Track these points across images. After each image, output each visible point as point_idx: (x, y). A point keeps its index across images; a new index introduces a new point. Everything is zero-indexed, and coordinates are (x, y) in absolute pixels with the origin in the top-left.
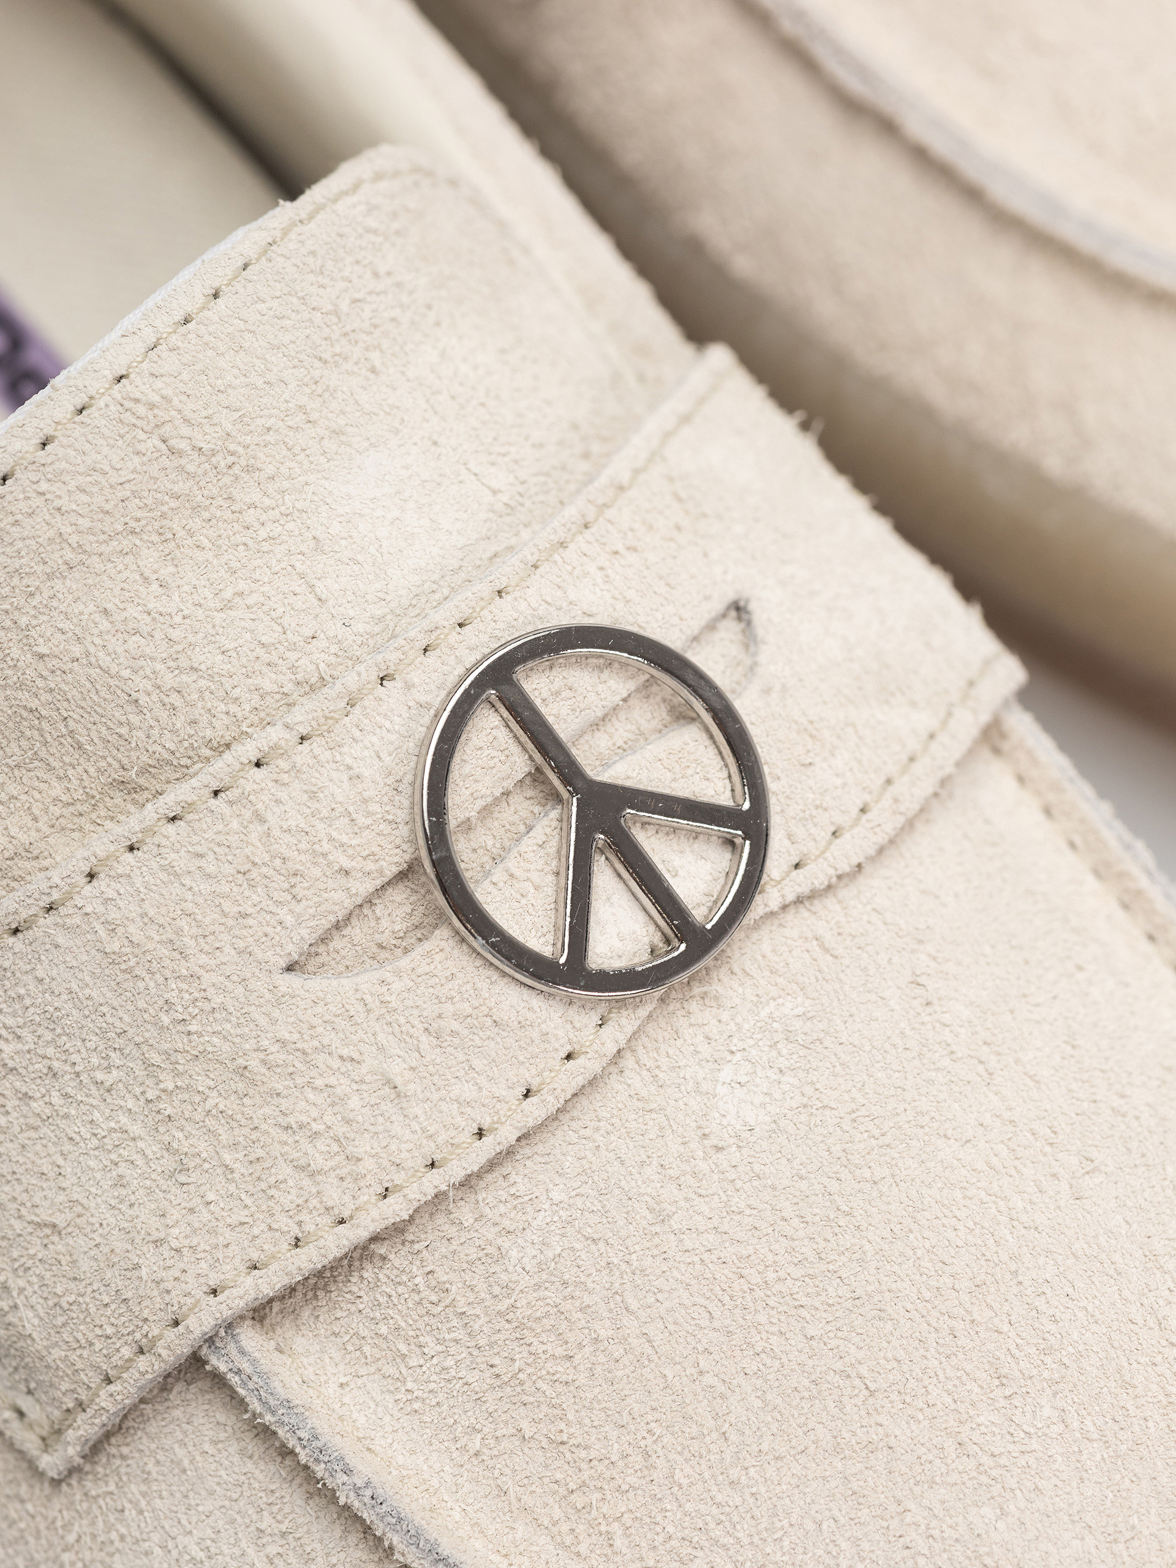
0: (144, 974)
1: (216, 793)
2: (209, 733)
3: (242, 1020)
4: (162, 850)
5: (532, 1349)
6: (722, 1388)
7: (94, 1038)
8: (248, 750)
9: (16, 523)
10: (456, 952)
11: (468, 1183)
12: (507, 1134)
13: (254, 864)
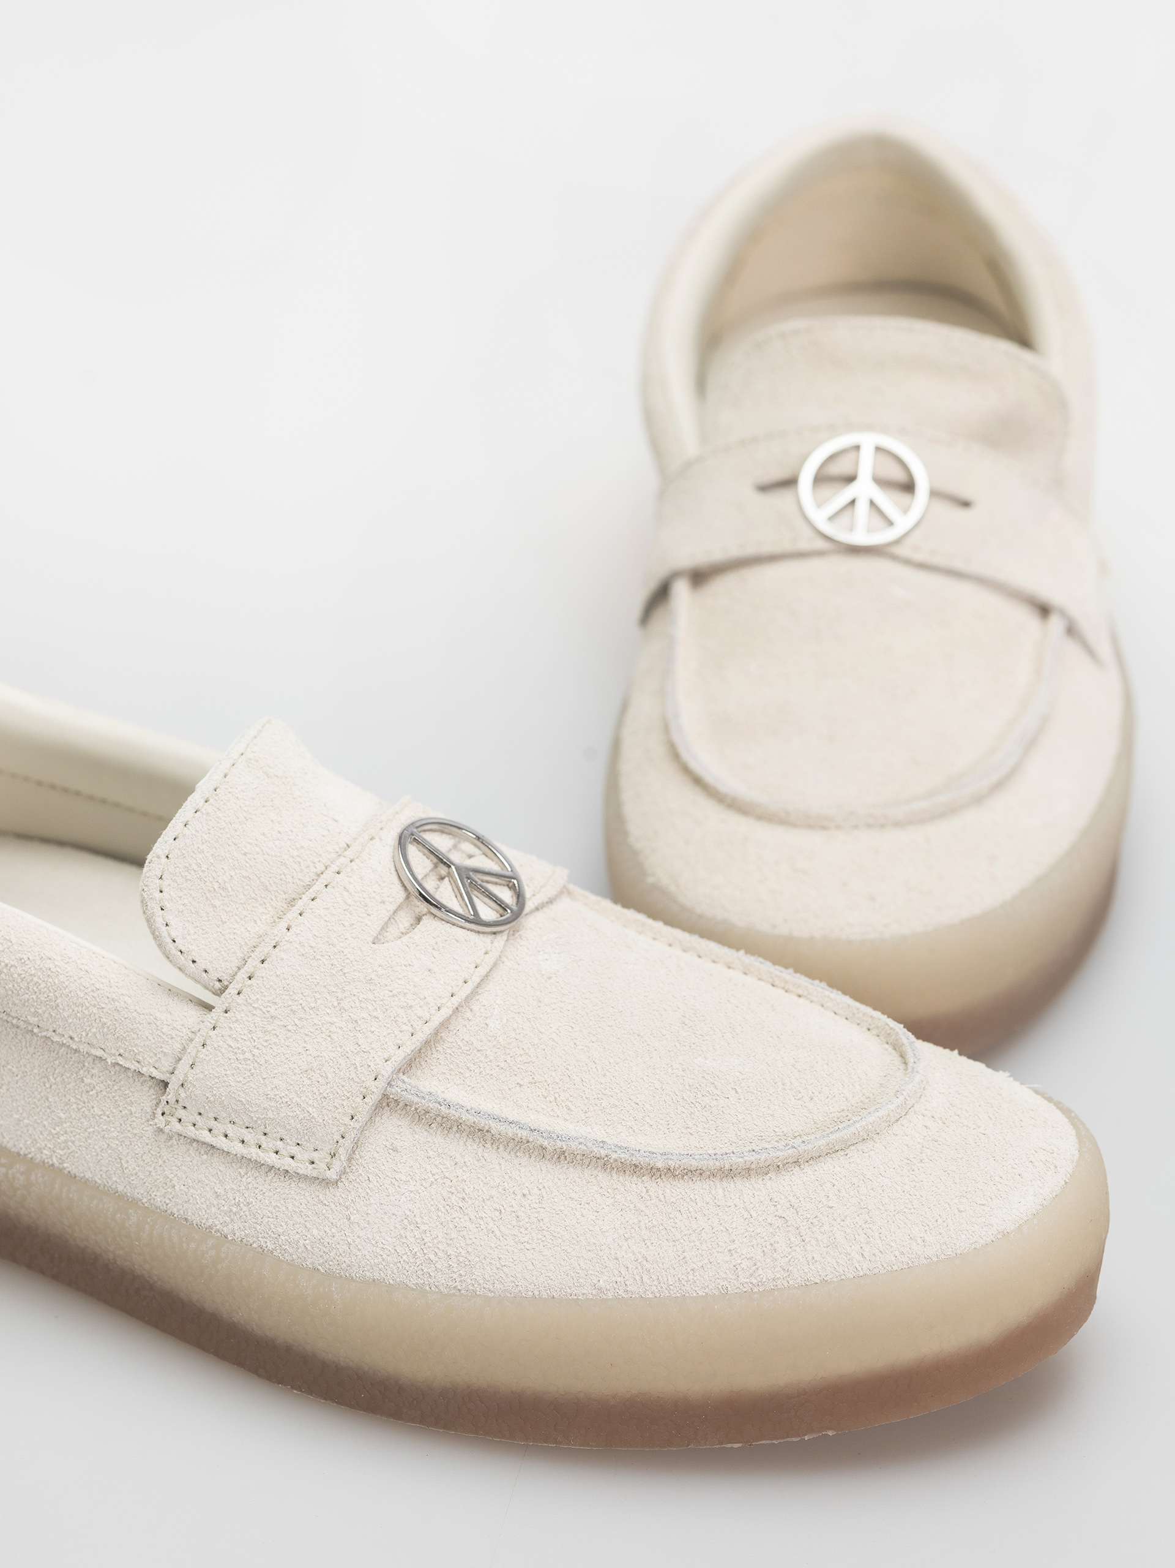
0: (320, 958)
1: (326, 886)
2: (315, 870)
3: (363, 962)
4: (313, 910)
5: (511, 1055)
6: (586, 1049)
7: (307, 991)
8: (335, 868)
9: (224, 804)
10: (434, 922)
11: (468, 999)
12: (476, 979)
13: (350, 906)
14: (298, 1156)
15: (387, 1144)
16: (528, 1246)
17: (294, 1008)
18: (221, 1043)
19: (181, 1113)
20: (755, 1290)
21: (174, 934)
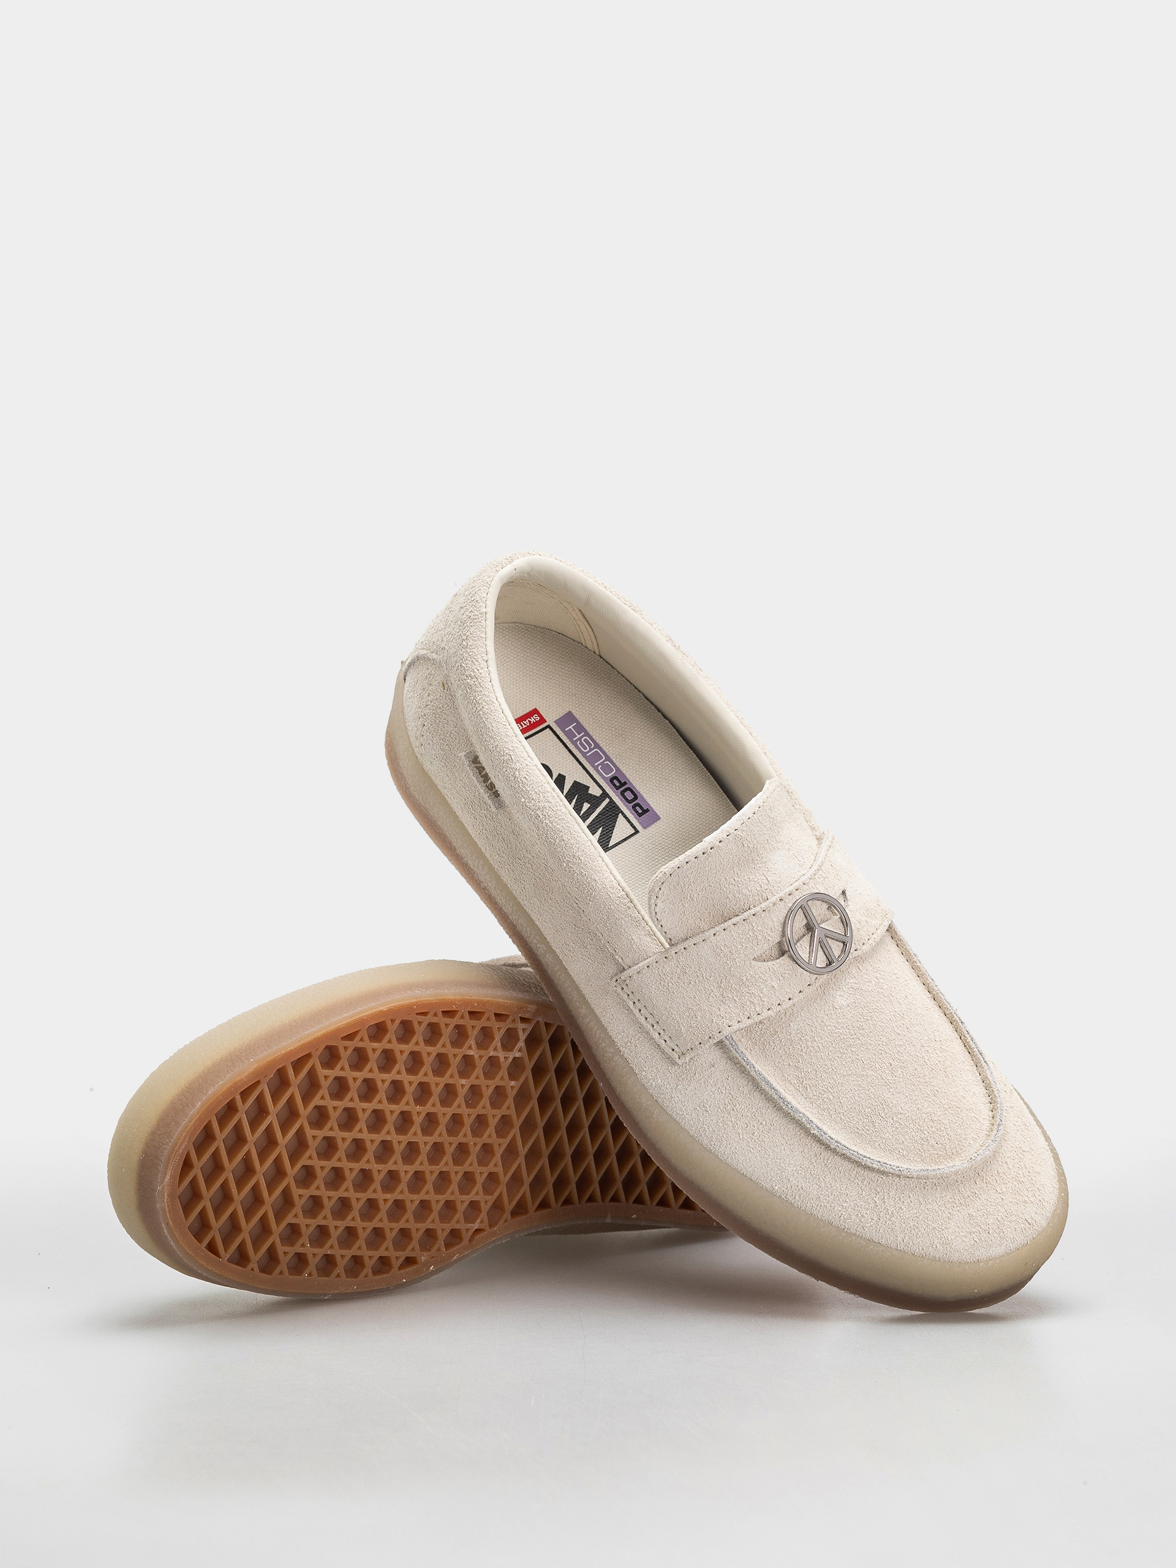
0: (723, 957)
1: (744, 920)
3: (743, 969)
4: (731, 931)
8: (752, 912)
10: (789, 960)
11: (785, 1010)
12: (795, 1000)
14: (668, 1042)
15: (712, 1062)
16: (752, 1150)
17: (699, 974)
18: (656, 972)
19: (624, 987)
20: (846, 1230)
21: (657, 910)
